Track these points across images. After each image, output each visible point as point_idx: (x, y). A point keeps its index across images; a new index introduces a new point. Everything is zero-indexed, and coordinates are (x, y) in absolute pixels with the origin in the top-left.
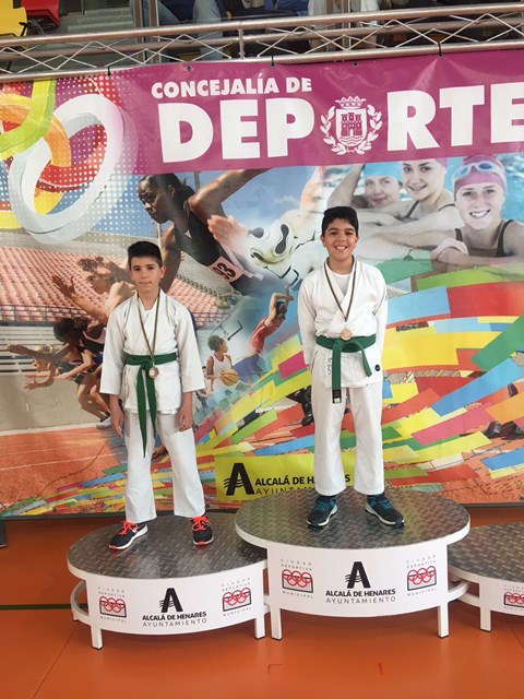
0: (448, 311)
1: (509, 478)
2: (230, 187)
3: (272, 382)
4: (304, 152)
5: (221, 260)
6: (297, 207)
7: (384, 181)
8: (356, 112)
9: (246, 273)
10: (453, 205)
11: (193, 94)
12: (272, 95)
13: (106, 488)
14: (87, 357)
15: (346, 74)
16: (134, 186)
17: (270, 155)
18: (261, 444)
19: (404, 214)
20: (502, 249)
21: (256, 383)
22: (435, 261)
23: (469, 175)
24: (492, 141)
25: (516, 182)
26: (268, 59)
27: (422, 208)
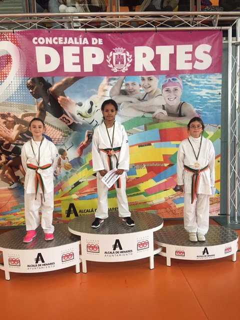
0: (159, 139)
2: (67, 84)
3: (87, 168)
4: (100, 70)
5: (64, 115)
6: (97, 94)
7: (134, 84)
8: (122, 54)
9: (75, 121)
10: (161, 95)
11: (51, 43)
12: (86, 45)
13: (12, 215)
14: (3, 157)
15: (117, 38)
16: (25, 82)
17: (85, 71)
18: (81, 195)
19: (141, 98)
20: (181, 114)
21: (79, 169)
22: (154, 118)
23: (168, 83)
24: (177, 69)
26: (84, 30)
27: (149, 96)
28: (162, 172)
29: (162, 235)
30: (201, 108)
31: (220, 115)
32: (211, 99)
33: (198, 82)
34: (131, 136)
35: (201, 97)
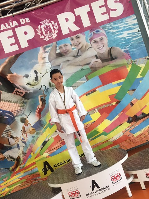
0: (101, 84)
1: (141, 135)
2: (11, 63)
3: (48, 127)
4: (34, 43)
5: (16, 89)
6: (38, 63)
7: (65, 46)
8: (48, 25)
9: (27, 91)
10: (91, 47)
12: (16, 27)
15: (41, 13)
17: (23, 47)
18: (51, 152)
19: (76, 55)
20: (112, 57)
21: (43, 130)
22: (92, 68)
23: (93, 36)
24: (97, 22)
25: (109, 34)
26: (11, 15)
27: (81, 51)
28: (113, 111)
29: (129, 164)
30: (128, 48)
31: (145, 48)
32: (133, 37)
33: (118, 28)
34: (78, 88)
35: (124, 38)
